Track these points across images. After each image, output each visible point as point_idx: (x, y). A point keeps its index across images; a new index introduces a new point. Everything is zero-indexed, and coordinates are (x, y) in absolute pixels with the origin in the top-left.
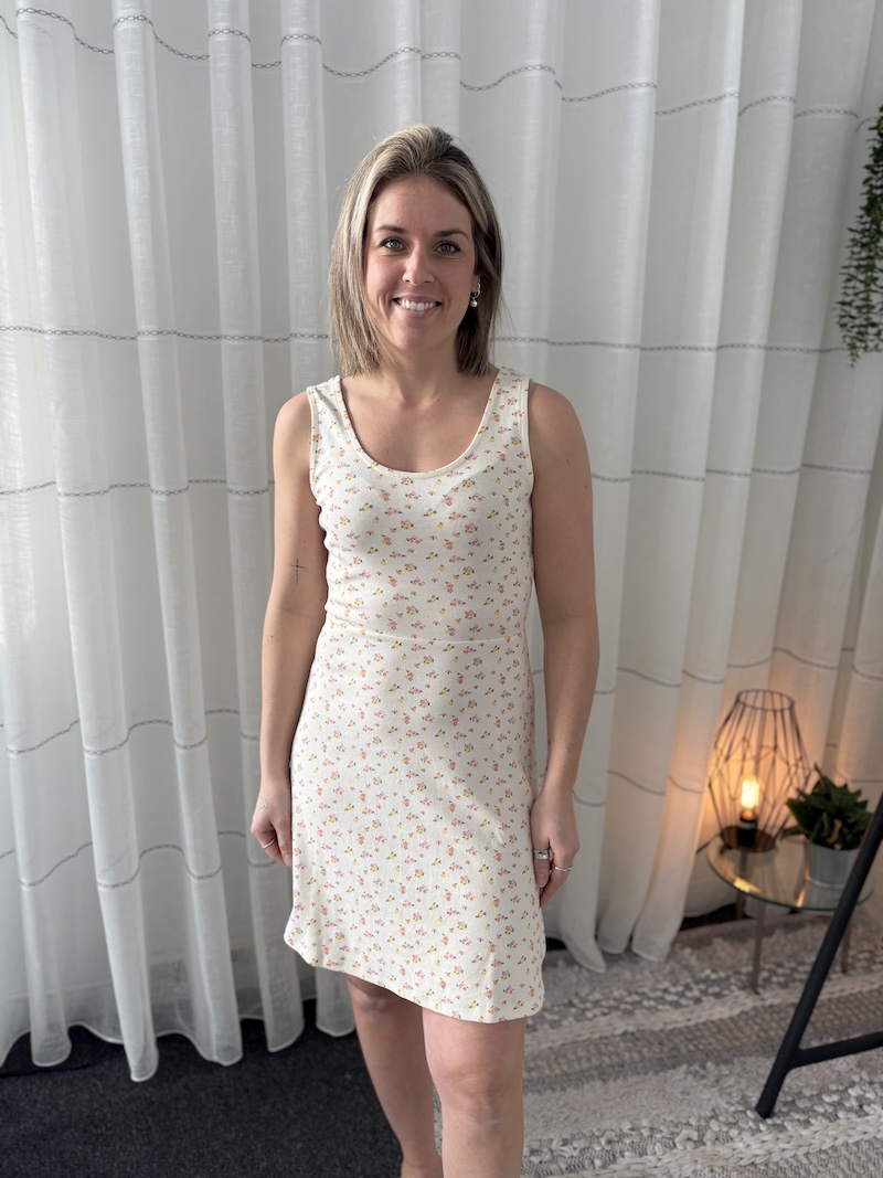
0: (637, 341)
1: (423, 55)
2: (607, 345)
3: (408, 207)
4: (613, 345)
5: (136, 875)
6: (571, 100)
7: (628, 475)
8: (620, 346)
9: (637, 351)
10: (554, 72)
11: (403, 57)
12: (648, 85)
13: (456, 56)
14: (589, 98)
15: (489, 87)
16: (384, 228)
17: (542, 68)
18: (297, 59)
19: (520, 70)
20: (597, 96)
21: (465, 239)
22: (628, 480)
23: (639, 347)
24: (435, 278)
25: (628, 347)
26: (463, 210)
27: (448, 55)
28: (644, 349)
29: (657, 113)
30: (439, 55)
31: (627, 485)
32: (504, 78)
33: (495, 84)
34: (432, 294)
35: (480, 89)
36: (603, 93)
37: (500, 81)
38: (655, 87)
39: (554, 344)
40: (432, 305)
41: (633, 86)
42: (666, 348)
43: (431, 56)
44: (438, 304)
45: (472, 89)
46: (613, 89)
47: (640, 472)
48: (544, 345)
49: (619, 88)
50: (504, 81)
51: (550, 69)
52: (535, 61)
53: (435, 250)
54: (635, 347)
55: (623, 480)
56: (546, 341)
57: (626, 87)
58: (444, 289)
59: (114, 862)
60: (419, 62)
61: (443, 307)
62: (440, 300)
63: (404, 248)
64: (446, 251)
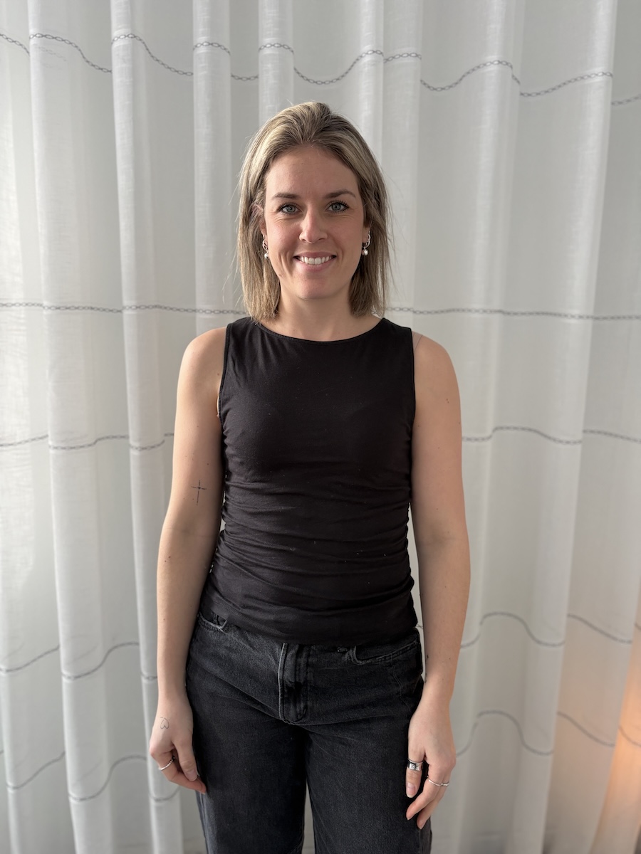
0: (591, 313)
1: (386, 58)
2: (560, 315)
3: (297, 175)
4: (566, 316)
5: (103, 788)
6: (529, 95)
7: (580, 436)
8: (573, 317)
9: (590, 322)
10: (511, 67)
11: (367, 59)
12: (604, 74)
13: (417, 56)
14: (547, 92)
15: (450, 87)
16: (279, 196)
17: (500, 62)
18: (269, 66)
19: (479, 67)
20: (554, 89)
21: (352, 198)
22: (580, 442)
23: (592, 317)
24: (329, 234)
25: (581, 317)
26: (348, 173)
27: (409, 55)
28: (597, 318)
29: (613, 104)
30: (401, 56)
31: (579, 447)
32: (464, 76)
33: (456, 83)
34: (327, 249)
35: (443, 89)
36: (560, 86)
37: (461, 80)
38: (611, 75)
39: (509, 314)
40: (328, 258)
41: (589, 77)
42: (619, 318)
43: (394, 58)
44: (334, 257)
45: (435, 89)
46: (570, 81)
47: (592, 432)
48: (497, 317)
49: (576, 80)
50: (464, 79)
51: (507, 64)
52: (494, 57)
53: (327, 210)
54: (588, 317)
55: (575, 443)
56: (500, 311)
57: (582, 78)
58: (337, 243)
59: (85, 775)
60: (381, 64)
61: (338, 259)
62: (335, 254)
63: (299, 211)
64: (335, 210)
